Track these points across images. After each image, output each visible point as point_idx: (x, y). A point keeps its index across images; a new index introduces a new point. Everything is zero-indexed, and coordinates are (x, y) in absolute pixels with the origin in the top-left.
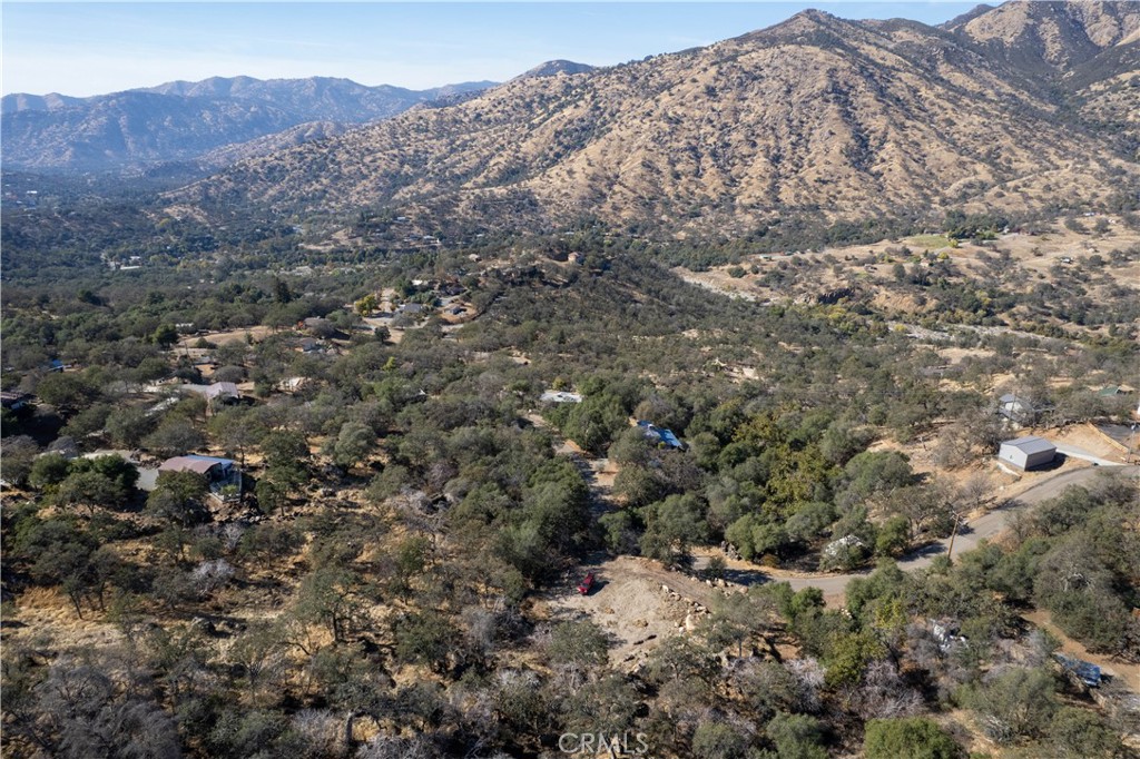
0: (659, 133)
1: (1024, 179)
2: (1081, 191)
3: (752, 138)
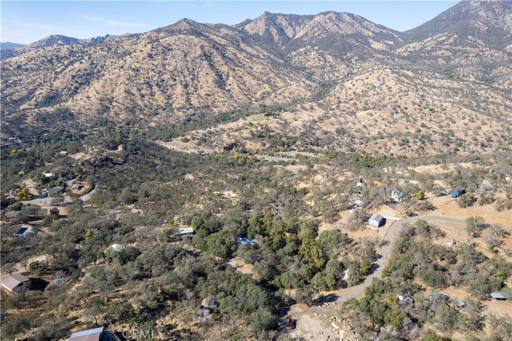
0: (130, 76)
1: (281, 90)
2: (301, 94)
3: (174, 77)
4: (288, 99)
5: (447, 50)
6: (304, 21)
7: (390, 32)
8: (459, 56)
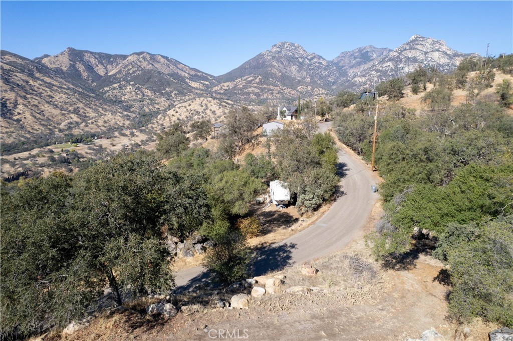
1: (94, 119)
4: (103, 128)
5: (255, 87)
6: (116, 60)
7: (204, 75)
8: (266, 92)
